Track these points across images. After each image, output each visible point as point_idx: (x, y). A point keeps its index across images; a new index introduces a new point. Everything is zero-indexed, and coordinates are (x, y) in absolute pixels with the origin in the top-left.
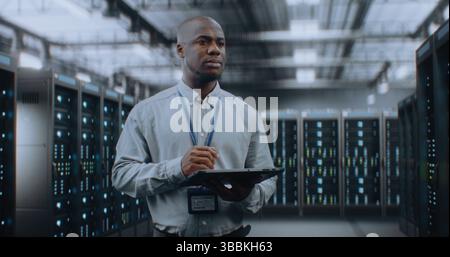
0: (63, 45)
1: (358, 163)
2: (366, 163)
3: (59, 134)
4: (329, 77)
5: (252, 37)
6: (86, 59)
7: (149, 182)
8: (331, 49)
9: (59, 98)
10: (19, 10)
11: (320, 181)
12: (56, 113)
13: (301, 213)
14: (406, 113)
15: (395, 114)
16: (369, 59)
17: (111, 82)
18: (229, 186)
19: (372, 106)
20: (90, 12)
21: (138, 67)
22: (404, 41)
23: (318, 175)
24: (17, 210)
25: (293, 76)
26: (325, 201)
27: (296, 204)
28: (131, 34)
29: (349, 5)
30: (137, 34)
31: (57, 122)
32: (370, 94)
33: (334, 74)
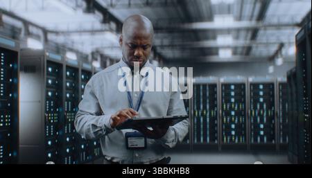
0: (57, 33)
1: (259, 114)
2: (265, 114)
3: (50, 94)
4: (241, 54)
5: (187, 26)
6: (73, 42)
8: (243, 34)
9: (50, 69)
10: (26, 9)
11: (233, 126)
12: (48, 79)
13: (220, 149)
14: (292, 78)
15: (285, 80)
16: (269, 41)
17: (90, 58)
18: (151, 129)
19: (271, 74)
20: (75, 9)
21: (109, 47)
22: (293, 29)
23: (232, 122)
24: (20, 146)
25: (217, 54)
26: (237, 140)
27: (216, 142)
28: (103, 25)
29: (255, 4)
30: (107, 25)
31: (48, 86)
32: (270, 65)
33: (245, 52)
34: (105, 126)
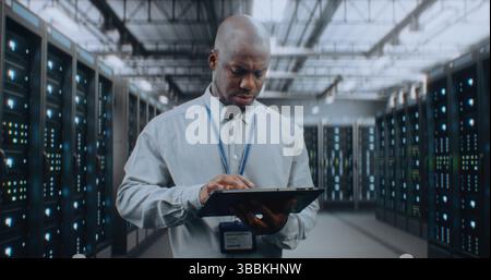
1: (334, 164)
2: (341, 164)
4: (278, 89)
7: (159, 206)
8: (284, 63)
16: (318, 74)
19: (315, 115)
33: (282, 86)
34: (189, 203)
